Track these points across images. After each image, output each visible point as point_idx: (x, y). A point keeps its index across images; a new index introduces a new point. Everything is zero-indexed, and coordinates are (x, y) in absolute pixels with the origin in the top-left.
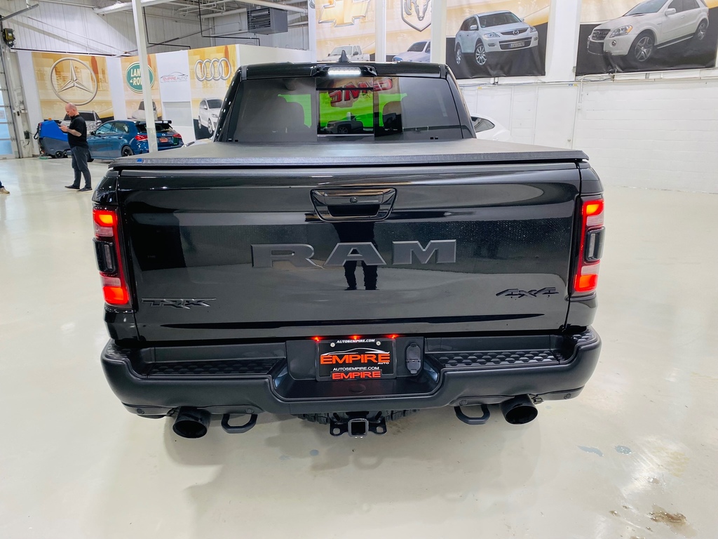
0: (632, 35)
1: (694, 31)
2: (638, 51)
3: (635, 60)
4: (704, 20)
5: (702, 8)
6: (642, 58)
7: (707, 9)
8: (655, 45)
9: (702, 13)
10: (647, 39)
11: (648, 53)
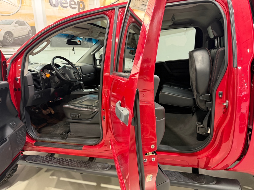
0: (3, 33)
1: (27, 33)
2: (7, 39)
3: (7, 43)
4: (30, 30)
5: (28, 26)
6: (10, 42)
7: (30, 26)
8: (14, 37)
9: (29, 28)
10: (10, 35)
11: (12, 40)
